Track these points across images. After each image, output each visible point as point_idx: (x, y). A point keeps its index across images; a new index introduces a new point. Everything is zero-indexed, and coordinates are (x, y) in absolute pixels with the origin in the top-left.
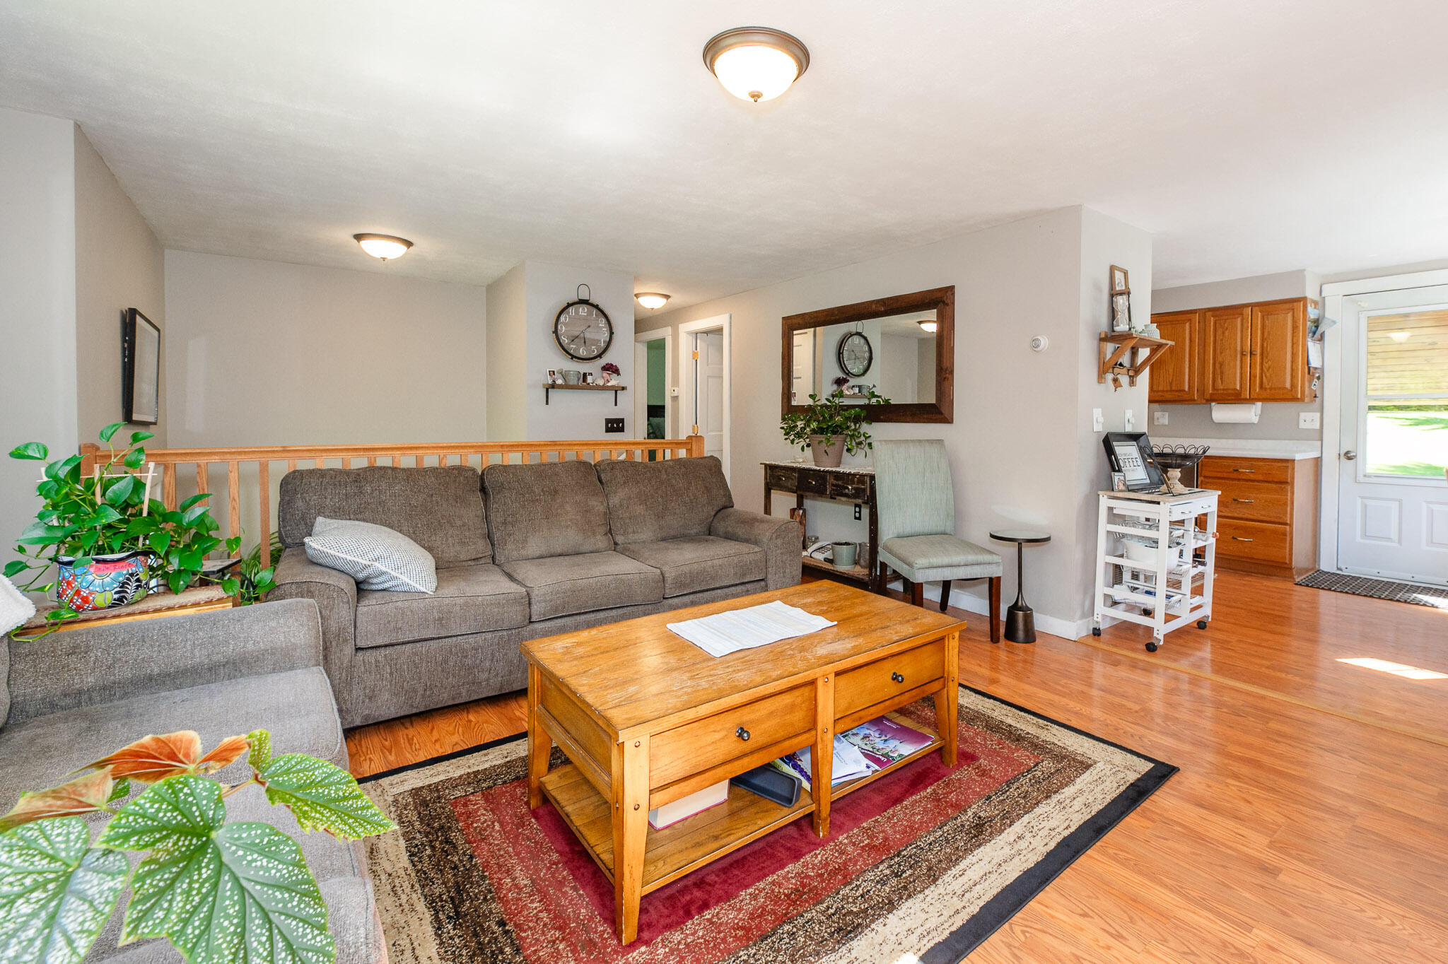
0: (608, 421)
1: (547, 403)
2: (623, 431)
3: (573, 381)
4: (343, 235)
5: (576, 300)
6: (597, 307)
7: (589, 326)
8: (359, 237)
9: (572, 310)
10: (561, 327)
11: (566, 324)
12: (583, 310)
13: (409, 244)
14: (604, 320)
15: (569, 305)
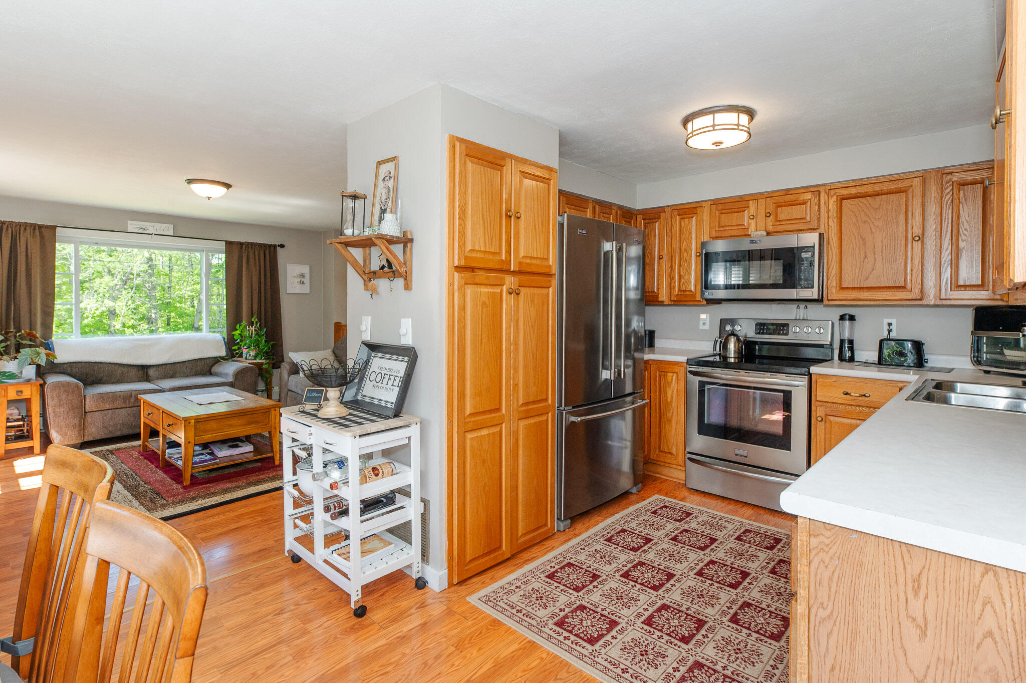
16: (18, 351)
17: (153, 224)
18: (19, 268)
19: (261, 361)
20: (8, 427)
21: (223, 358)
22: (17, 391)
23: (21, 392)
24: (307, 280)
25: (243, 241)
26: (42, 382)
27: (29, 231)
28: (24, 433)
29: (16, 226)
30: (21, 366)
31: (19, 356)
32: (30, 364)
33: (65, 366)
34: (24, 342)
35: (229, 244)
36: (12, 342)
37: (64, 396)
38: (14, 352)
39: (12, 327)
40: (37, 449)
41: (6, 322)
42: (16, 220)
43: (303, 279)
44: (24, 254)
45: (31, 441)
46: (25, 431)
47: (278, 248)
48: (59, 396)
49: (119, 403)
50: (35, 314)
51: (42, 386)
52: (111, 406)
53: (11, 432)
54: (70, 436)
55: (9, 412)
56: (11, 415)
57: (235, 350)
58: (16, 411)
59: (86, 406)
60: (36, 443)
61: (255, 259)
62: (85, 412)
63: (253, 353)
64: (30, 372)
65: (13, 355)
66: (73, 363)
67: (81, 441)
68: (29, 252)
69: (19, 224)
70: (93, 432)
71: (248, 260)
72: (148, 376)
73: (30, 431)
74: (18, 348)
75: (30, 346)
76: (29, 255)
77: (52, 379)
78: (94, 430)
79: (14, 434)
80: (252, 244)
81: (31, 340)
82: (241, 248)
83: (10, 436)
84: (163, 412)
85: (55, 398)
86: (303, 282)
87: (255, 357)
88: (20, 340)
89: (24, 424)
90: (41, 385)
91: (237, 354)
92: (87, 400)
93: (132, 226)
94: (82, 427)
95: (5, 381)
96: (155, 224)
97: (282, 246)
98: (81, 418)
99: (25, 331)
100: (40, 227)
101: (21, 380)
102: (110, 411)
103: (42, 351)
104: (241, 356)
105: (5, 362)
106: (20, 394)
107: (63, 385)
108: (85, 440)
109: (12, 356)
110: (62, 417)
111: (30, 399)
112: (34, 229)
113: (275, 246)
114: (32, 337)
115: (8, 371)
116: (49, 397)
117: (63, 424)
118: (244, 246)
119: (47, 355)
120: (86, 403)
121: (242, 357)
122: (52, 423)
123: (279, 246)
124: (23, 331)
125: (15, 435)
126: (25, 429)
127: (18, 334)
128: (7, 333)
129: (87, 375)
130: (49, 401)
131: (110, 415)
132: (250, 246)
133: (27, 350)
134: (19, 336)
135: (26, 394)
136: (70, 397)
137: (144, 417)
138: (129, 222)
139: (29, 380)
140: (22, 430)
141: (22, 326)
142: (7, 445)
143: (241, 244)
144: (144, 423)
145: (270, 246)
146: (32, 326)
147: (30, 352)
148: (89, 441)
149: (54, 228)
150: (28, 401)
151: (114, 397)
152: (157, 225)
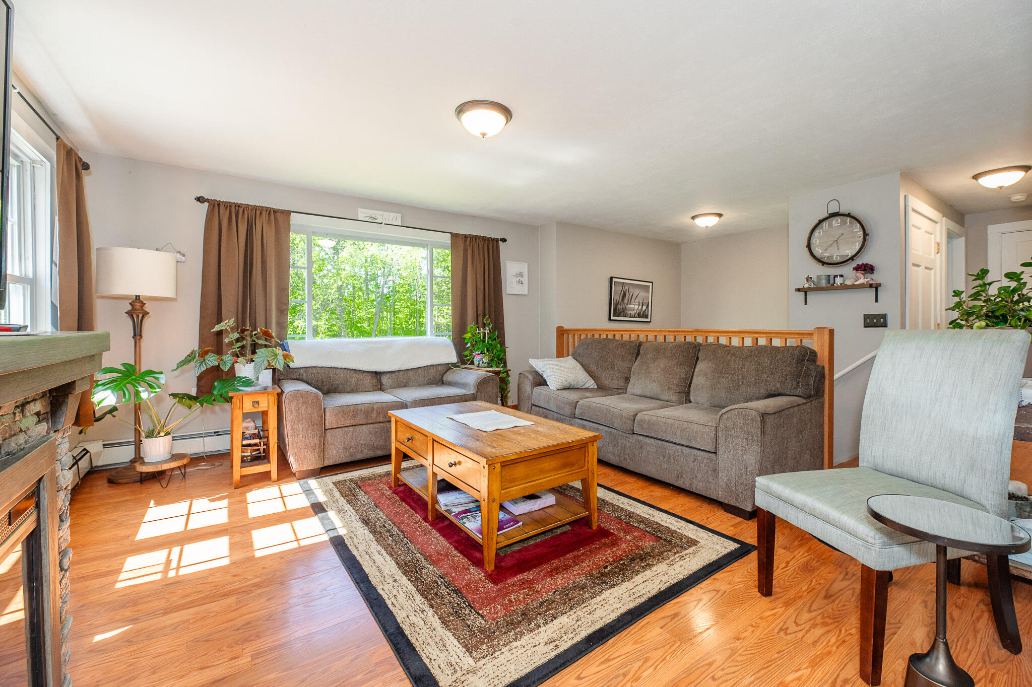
0: (866, 317)
1: (806, 303)
2: (886, 326)
3: (823, 283)
4: (686, 220)
5: (827, 215)
6: (849, 215)
7: (842, 234)
8: (693, 218)
9: (825, 225)
10: (816, 241)
11: (819, 238)
12: (836, 222)
13: (720, 215)
14: (859, 225)
15: (821, 222)
16: (254, 352)
17: (381, 213)
18: (254, 255)
19: (497, 369)
20: (243, 446)
21: (455, 365)
22: (253, 402)
23: (258, 403)
24: (525, 280)
25: (467, 233)
26: (279, 391)
27: (264, 215)
28: (260, 453)
29: (252, 210)
30: (257, 371)
31: (255, 357)
32: (266, 369)
33: (301, 371)
34: (260, 342)
35: (454, 236)
36: (248, 342)
37: (302, 409)
38: (250, 353)
39: (248, 324)
40: (274, 475)
41: (242, 318)
42: (252, 203)
43: (521, 279)
44: (259, 242)
45: (268, 465)
46: (262, 451)
47: (500, 242)
48: (297, 409)
49: (360, 419)
50: (270, 310)
51: (280, 395)
52: (352, 422)
53: (247, 452)
54: (310, 459)
55: (245, 425)
56: (247, 428)
57: (467, 356)
58: (252, 424)
59: (326, 422)
60: (272, 467)
61: (479, 253)
62: (325, 429)
63: (486, 360)
64: (266, 378)
65: (249, 356)
66: (309, 367)
67: (321, 466)
68: (265, 241)
69: (255, 208)
70: (335, 455)
71: (473, 256)
72: (381, 384)
73: (267, 451)
74: (254, 348)
75: (266, 346)
76: (265, 244)
77: (290, 387)
78: (334, 452)
79: (250, 454)
80: (476, 237)
81: (266, 340)
82: (466, 241)
83: (246, 456)
84: (434, 440)
85: (294, 411)
86: (522, 282)
87: (489, 365)
88: (256, 340)
89: (260, 443)
90: (278, 394)
91: (468, 360)
92: (328, 414)
93: (362, 214)
94: (323, 448)
95: (240, 388)
96: (384, 213)
97: (504, 240)
98: (321, 436)
99: (261, 329)
100: (275, 211)
101: (257, 388)
102: (351, 429)
103: (279, 351)
104: (472, 363)
105: (241, 366)
106: (257, 406)
107: (302, 396)
108: (325, 465)
109: (247, 358)
110: (301, 436)
111: (267, 411)
112: (269, 214)
113: (497, 240)
114: (267, 335)
115: (243, 376)
116: (287, 409)
117: (301, 444)
118: (468, 239)
119: (286, 357)
120: (326, 418)
121: (474, 364)
122: (290, 443)
123: (501, 240)
124: (259, 330)
125: (251, 456)
126: (262, 448)
127: (254, 333)
128: (243, 331)
129: (322, 383)
130: (288, 416)
131: (351, 433)
132: (474, 239)
133: (263, 350)
134: (255, 335)
135: (263, 406)
136: (310, 410)
137: (396, 439)
138: (360, 210)
139: (265, 388)
140: (259, 450)
141: (258, 324)
142: (243, 469)
143: (466, 237)
144: (396, 448)
145: (493, 239)
146: (267, 324)
147: (266, 354)
148: (329, 466)
149: (288, 213)
150: (265, 414)
151: (355, 410)
152: (386, 214)
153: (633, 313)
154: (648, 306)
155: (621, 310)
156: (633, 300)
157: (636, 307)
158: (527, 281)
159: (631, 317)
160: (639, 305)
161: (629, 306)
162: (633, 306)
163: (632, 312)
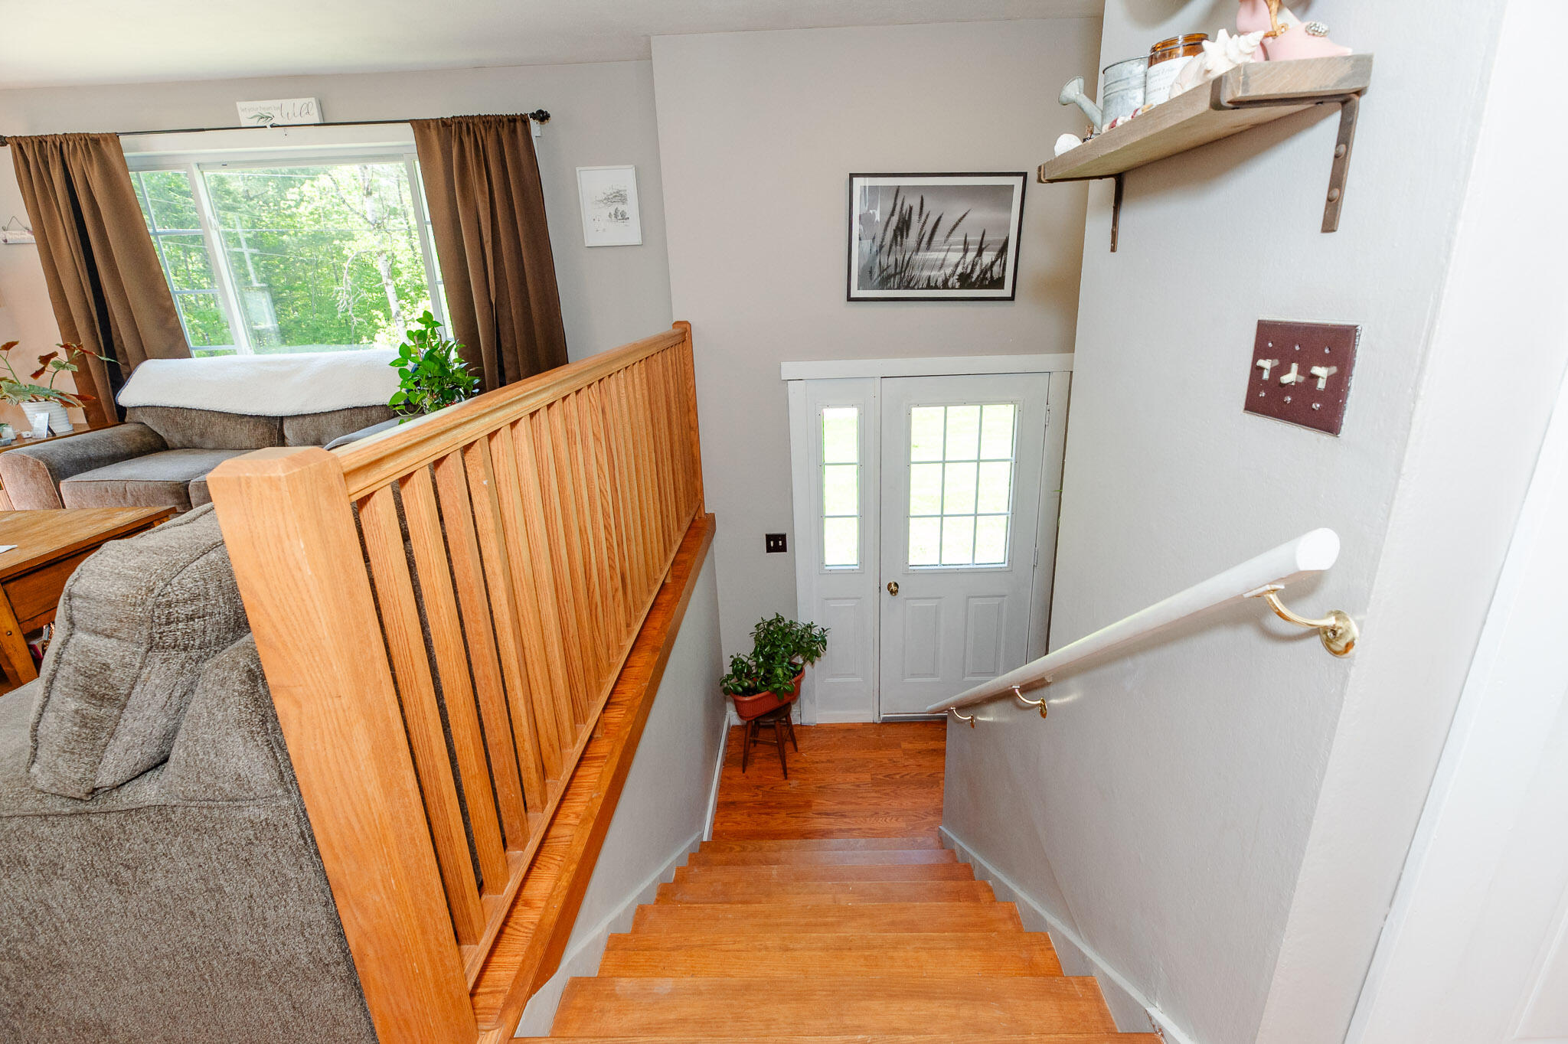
17: (277, 103)
24: (631, 208)
35: (421, 127)
37: (22, 482)
43: (621, 207)
47: (533, 125)
86: (622, 213)
93: (247, 111)
96: (284, 101)
97: (542, 116)
113: (524, 120)
116: (5, 480)
123: (534, 116)
130: (8, 489)
132: (468, 127)
138: (240, 105)
143: (448, 122)
145: (513, 120)
149: (117, 135)
152: (287, 104)
153: (938, 275)
154: (1003, 250)
155: (892, 270)
156: (939, 237)
157: (954, 257)
158: (636, 211)
159: (929, 287)
160: (966, 251)
161: (921, 256)
162: (942, 255)
163: (934, 273)
